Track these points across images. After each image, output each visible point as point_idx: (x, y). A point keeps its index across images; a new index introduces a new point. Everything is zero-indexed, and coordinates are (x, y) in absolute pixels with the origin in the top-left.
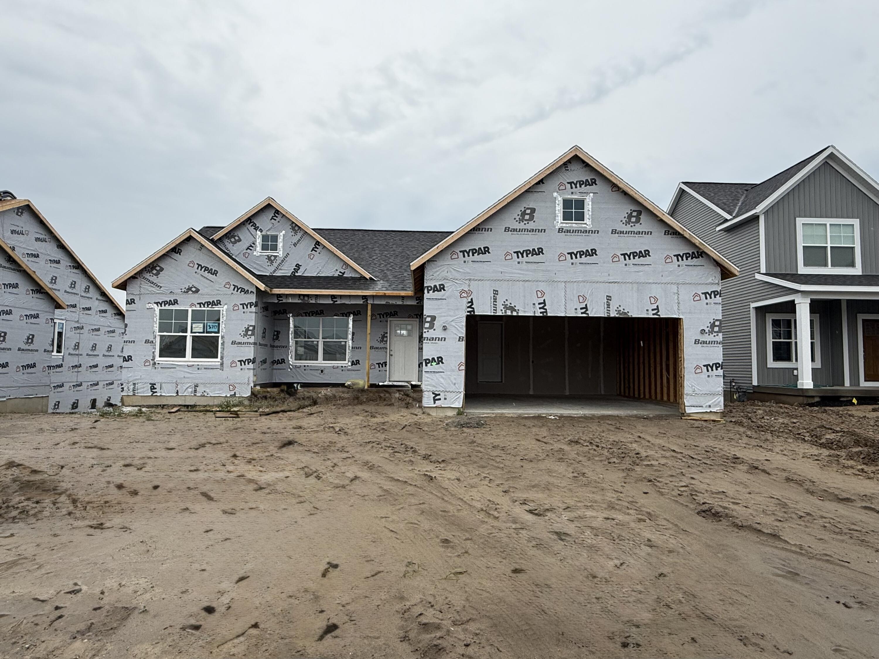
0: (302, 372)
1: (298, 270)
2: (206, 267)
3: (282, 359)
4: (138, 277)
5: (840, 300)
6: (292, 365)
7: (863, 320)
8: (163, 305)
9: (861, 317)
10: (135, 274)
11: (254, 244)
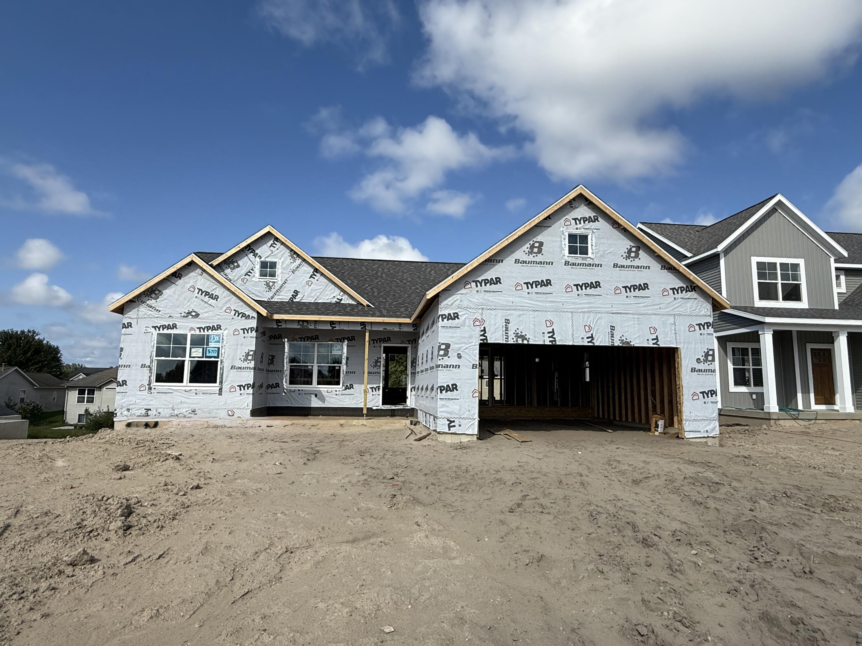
0: (297, 397)
1: (296, 296)
2: (207, 292)
3: (276, 384)
4: (136, 301)
5: (791, 331)
6: (286, 389)
7: (811, 349)
8: (161, 329)
9: (809, 346)
10: (134, 298)
11: (252, 270)
